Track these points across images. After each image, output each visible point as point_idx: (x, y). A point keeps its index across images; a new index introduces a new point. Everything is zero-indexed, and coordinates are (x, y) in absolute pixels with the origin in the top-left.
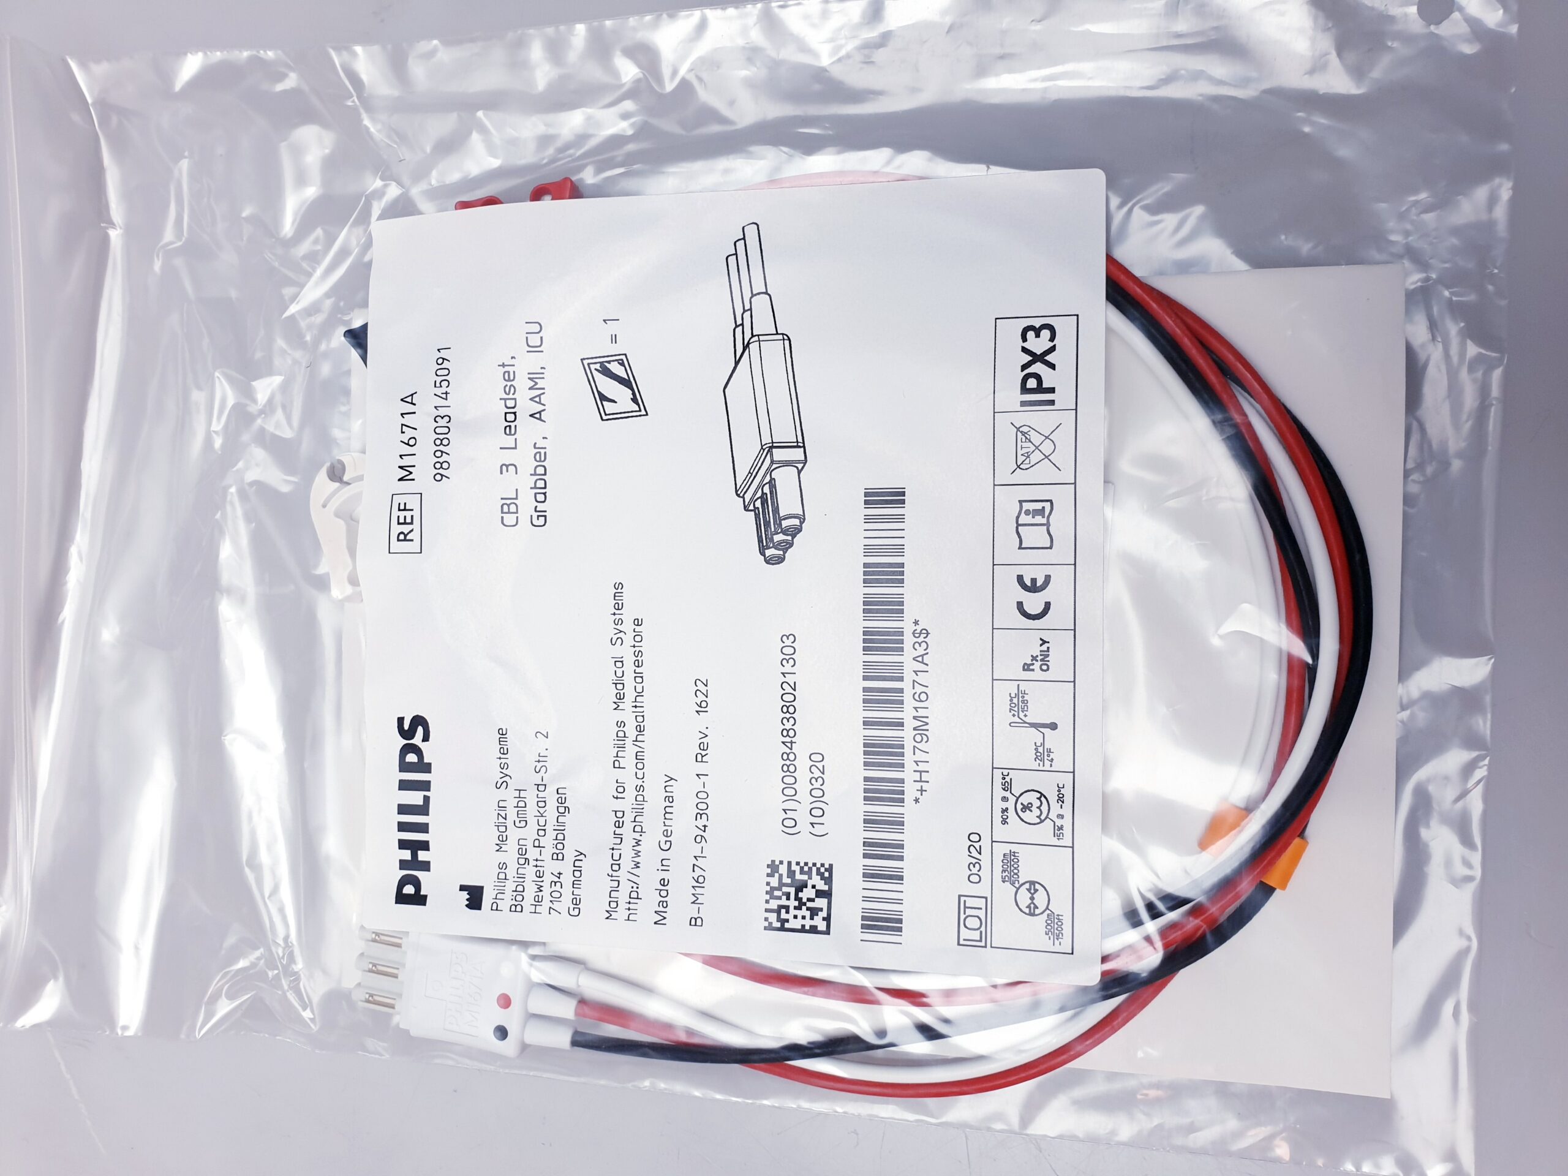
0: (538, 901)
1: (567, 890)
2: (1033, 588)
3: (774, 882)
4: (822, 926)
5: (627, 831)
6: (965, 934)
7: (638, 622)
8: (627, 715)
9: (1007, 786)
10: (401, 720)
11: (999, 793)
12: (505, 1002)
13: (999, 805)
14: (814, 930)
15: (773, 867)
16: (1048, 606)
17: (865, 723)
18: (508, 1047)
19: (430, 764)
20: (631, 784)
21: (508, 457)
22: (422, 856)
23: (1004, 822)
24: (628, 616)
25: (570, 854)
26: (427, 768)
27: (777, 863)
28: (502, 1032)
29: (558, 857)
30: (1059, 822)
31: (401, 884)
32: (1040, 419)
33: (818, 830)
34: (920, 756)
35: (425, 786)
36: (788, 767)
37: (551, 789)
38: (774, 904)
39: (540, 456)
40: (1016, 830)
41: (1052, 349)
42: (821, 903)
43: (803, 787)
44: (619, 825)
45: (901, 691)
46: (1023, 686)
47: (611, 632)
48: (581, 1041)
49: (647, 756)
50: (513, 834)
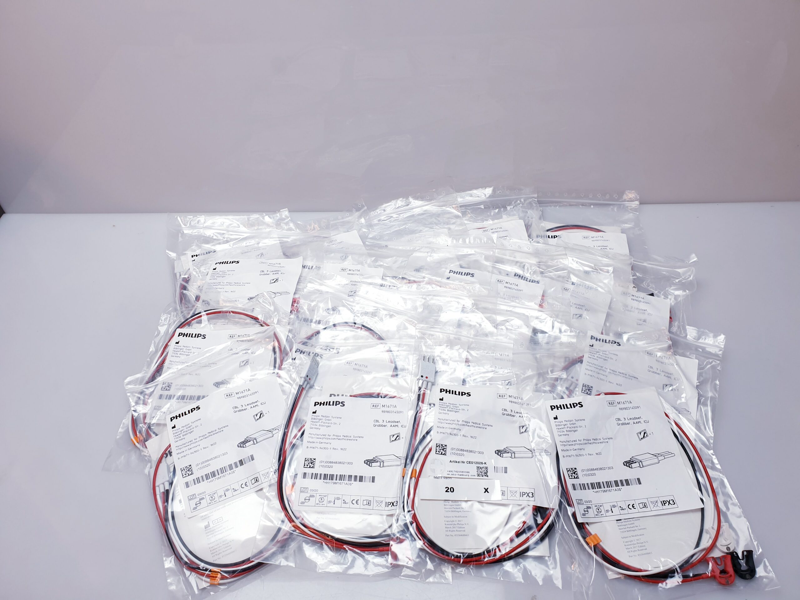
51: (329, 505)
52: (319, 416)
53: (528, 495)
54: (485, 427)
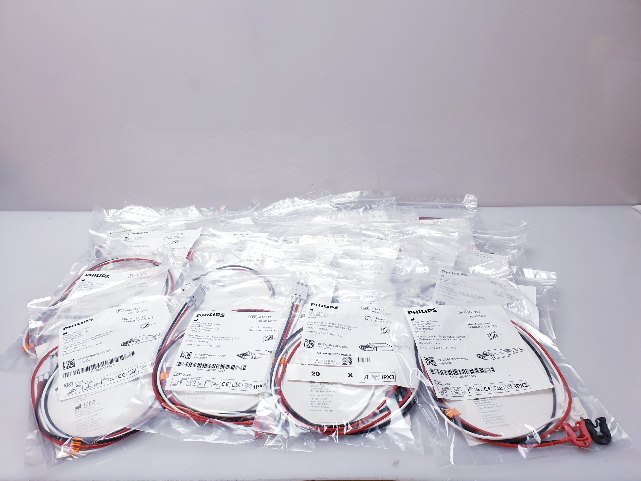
51: (199, 386)
52: (199, 323)
53: (389, 377)
54: (350, 328)
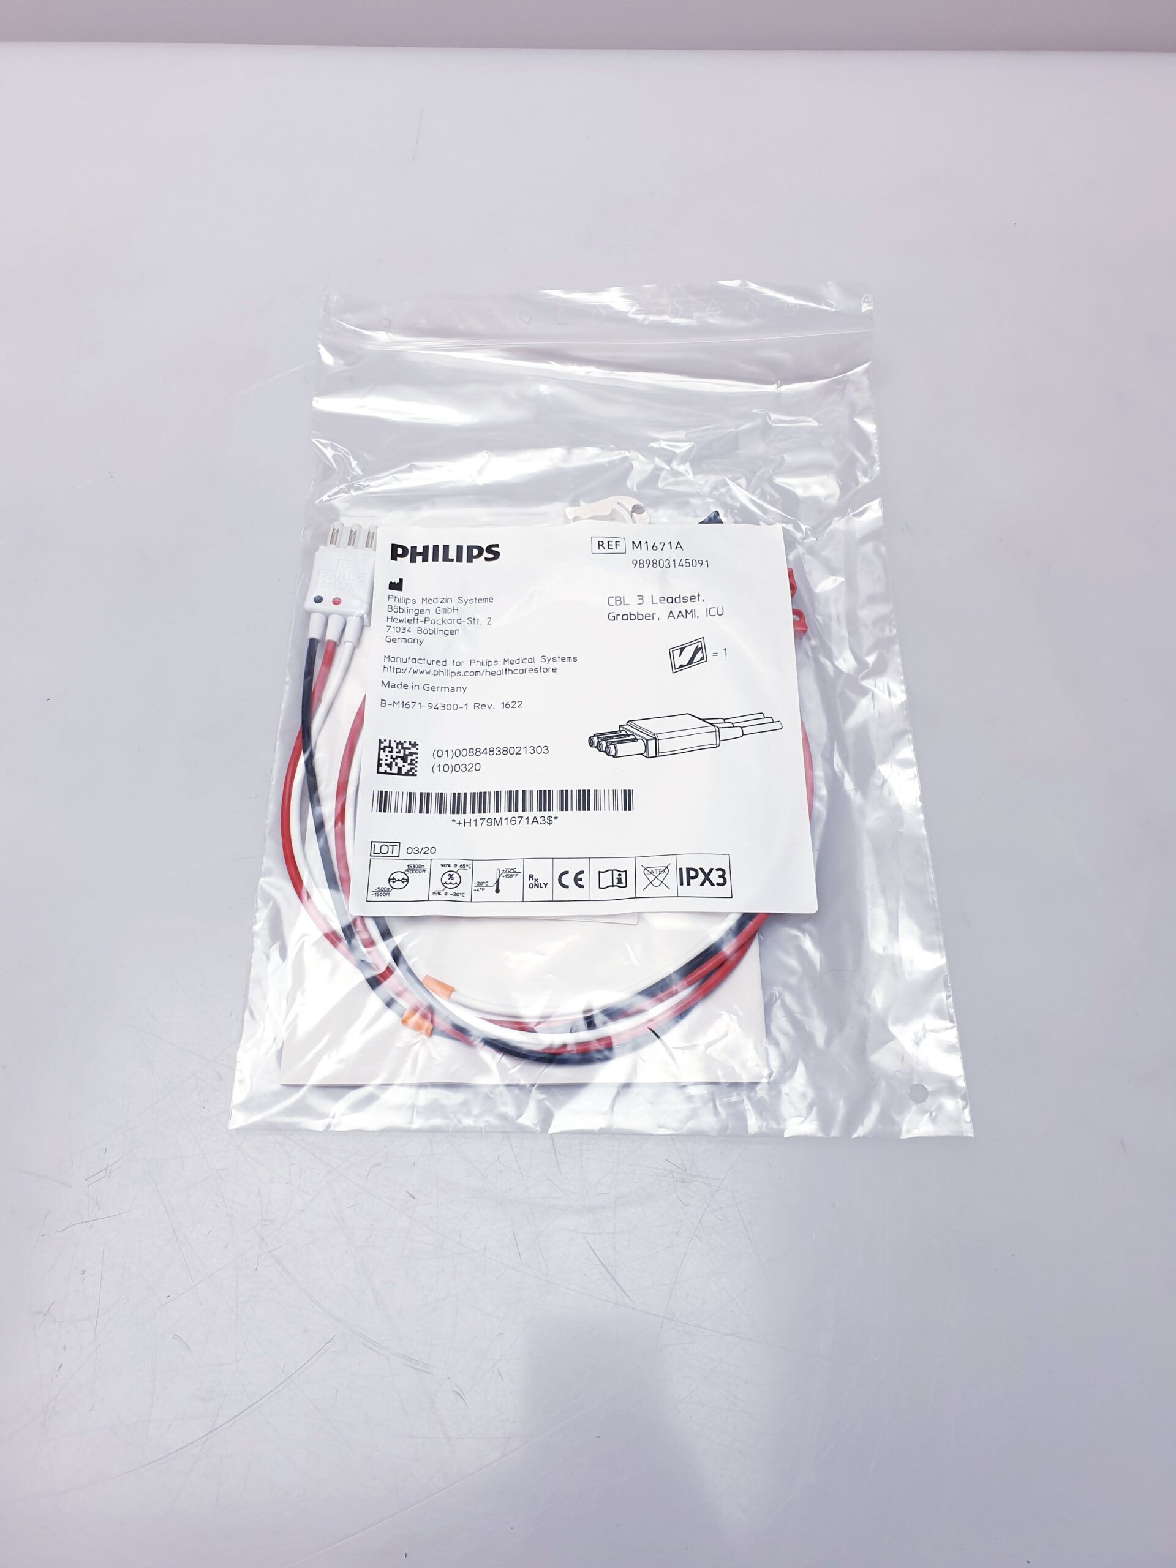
0: (394, 620)
1: (401, 635)
2: (577, 880)
3: (406, 745)
4: (381, 770)
5: (435, 667)
6: (378, 845)
7: (554, 670)
8: (501, 666)
9: (463, 867)
10: (497, 546)
11: (459, 863)
12: (336, 602)
13: (452, 863)
14: (379, 765)
15: (414, 745)
16: (567, 887)
17: (498, 792)
18: (310, 604)
19: (472, 562)
20: (462, 669)
21: (647, 599)
22: (419, 558)
23: (443, 865)
24: (558, 664)
25: (421, 637)
26: (470, 560)
27: (417, 747)
28: (318, 600)
29: (419, 630)
30: (443, 893)
31: (404, 548)
32: (672, 878)
33: (436, 769)
34: (479, 822)
35: (459, 559)
36: (471, 752)
37: (458, 626)
38: (394, 745)
39: (647, 617)
40: (438, 871)
41: (712, 884)
42: (395, 770)
43: (461, 760)
44: (438, 663)
45: (517, 810)
46: (520, 875)
47: (548, 656)
48: (313, 643)
49: (478, 677)
50: (432, 607)
